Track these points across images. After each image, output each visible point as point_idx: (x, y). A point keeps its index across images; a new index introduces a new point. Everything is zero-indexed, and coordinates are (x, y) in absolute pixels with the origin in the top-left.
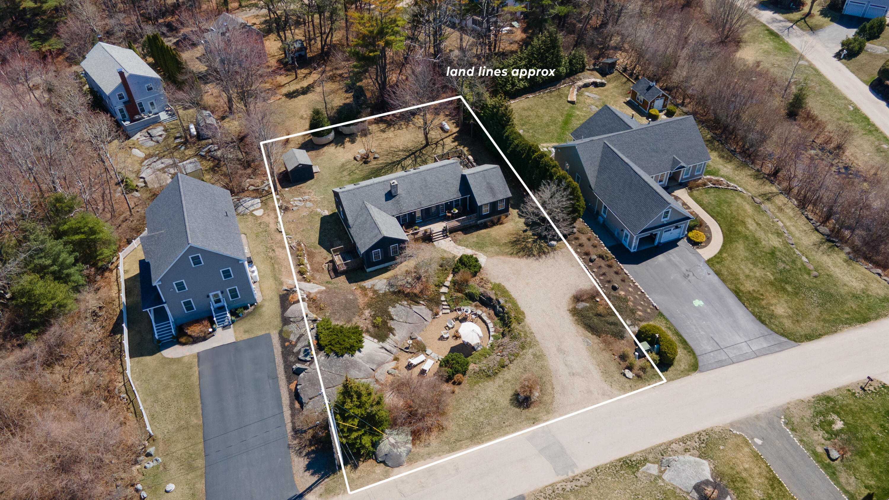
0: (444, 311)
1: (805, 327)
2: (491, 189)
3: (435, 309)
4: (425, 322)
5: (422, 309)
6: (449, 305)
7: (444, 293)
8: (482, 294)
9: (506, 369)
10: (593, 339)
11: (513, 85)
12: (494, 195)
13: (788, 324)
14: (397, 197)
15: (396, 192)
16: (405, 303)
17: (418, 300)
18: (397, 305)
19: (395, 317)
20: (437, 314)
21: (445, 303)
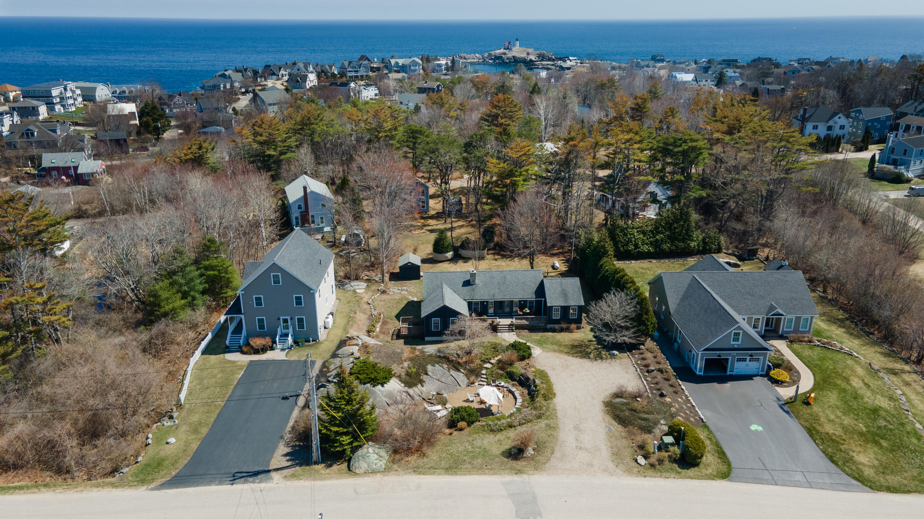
0: (481, 383)
1: (893, 480)
2: (565, 294)
3: (472, 378)
4: (458, 387)
5: (461, 377)
6: (487, 379)
7: (487, 368)
8: (522, 375)
9: (513, 429)
10: (618, 428)
11: (636, 246)
12: (566, 300)
13: (868, 472)
14: (474, 286)
15: (474, 281)
16: (446, 366)
17: (459, 367)
18: (437, 365)
19: (429, 373)
20: (473, 383)
21: (485, 376)
